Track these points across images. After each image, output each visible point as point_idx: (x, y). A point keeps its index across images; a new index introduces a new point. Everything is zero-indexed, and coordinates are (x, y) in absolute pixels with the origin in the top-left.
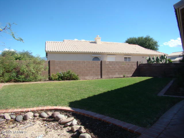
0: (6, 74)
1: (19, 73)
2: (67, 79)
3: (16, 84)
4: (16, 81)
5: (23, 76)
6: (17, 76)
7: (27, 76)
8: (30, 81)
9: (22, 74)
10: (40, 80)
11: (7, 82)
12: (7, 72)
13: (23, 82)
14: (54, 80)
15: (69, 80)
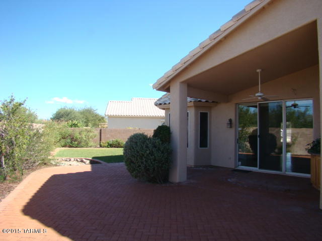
0: (63, 140)
1: (73, 139)
2: (115, 147)
3: (69, 148)
4: (70, 147)
5: (76, 143)
6: (71, 143)
7: (79, 143)
8: (82, 147)
9: (75, 141)
10: (91, 147)
11: (63, 147)
12: (63, 138)
13: (76, 147)
14: (103, 147)
15: (117, 147)
